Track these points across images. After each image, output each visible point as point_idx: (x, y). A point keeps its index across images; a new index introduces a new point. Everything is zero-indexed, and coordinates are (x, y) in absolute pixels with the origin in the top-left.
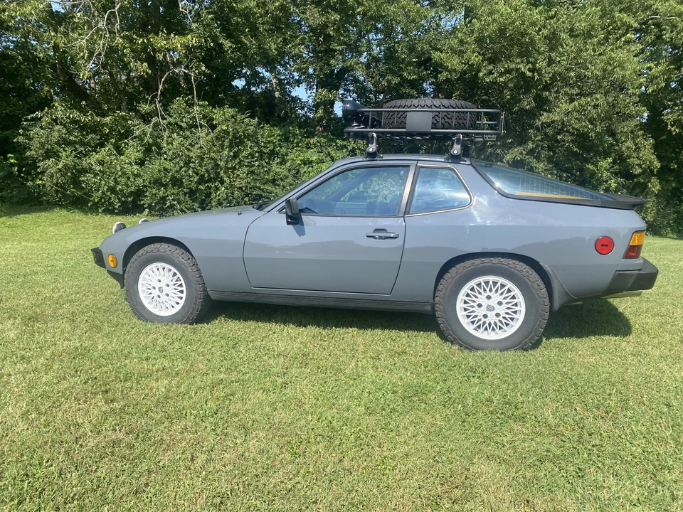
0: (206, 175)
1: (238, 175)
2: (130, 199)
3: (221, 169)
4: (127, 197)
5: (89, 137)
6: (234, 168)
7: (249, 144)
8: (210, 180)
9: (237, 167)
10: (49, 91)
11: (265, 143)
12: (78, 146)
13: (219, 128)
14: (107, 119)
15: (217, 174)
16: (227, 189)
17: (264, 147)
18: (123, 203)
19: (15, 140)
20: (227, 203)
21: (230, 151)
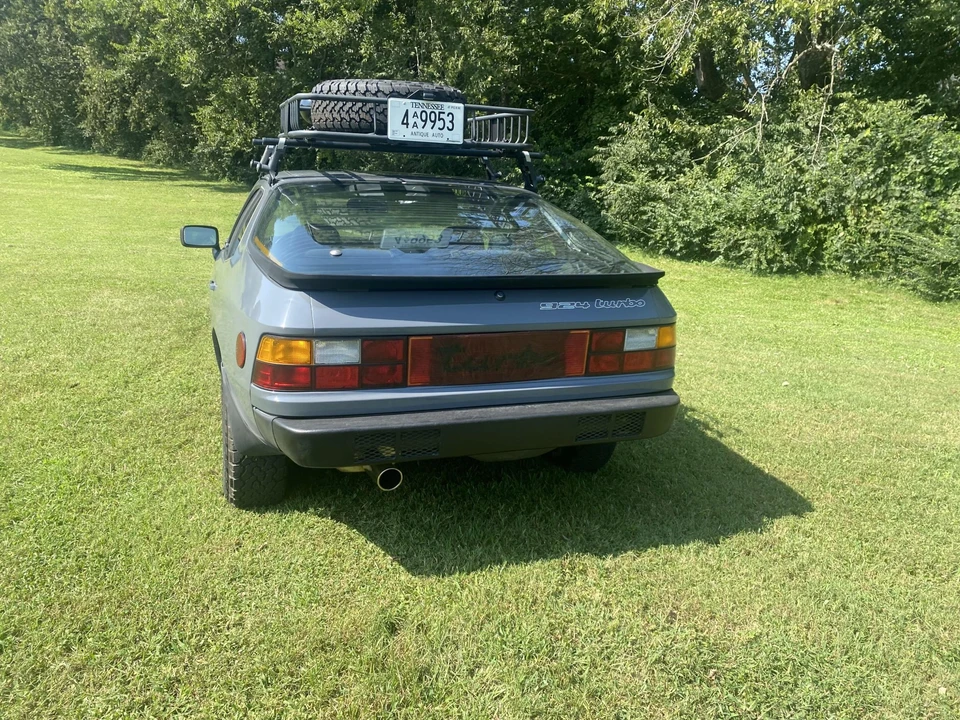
0: (820, 211)
1: (879, 213)
2: (696, 240)
3: (849, 202)
4: (694, 237)
5: (679, 153)
6: (874, 202)
7: (914, 159)
8: (827, 220)
9: (879, 199)
10: (646, 95)
11: (941, 158)
12: (658, 166)
13: (861, 136)
14: (707, 129)
15: (841, 210)
16: (851, 235)
17: (939, 165)
18: (688, 245)
19: (591, 159)
20: (848, 258)
21: (873, 171)
